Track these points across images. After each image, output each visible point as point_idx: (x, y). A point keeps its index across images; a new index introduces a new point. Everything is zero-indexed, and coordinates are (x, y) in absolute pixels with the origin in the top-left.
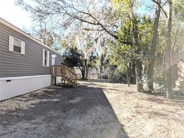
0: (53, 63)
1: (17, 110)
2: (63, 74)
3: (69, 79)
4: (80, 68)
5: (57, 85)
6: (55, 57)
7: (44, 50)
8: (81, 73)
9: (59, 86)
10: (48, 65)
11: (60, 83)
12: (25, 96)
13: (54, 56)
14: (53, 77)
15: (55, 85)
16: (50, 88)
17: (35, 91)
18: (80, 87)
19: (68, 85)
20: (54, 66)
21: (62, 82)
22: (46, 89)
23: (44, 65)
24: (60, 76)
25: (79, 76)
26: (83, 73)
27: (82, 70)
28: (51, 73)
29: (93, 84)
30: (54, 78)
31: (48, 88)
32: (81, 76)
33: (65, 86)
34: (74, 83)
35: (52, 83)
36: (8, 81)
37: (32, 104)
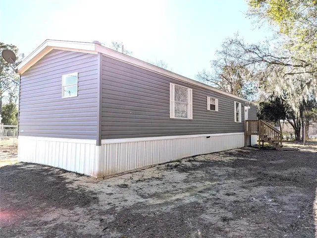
0: (246, 118)
1: (219, 161)
2: (260, 132)
3: (269, 139)
4: (290, 122)
5: (252, 147)
6: (249, 109)
7: (235, 102)
8: (293, 131)
9: (256, 148)
10: (240, 121)
11: (256, 145)
12: (221, 153)
13: (246, 108)
14: (247, 135)
15: (250, 146)
16: (244, 149)
17: (228, 150)
18: (286, 150)
19: (269, 147)
20: (247, 121)
21: (259, 143)
22: (240, 150)
23: (236, 121)
24: (257, 134)
25: (290, 136)
26: (296, 131)
27: (295, 124)
28: (244, 130)
29: (311, 148)
30: (248, 137)
31: (241, 148)
32: (294, 136)
33: (263, 148)
34: (277, 144)
35: (246, 143)
36: (207, 137)
37: (230, 159)
